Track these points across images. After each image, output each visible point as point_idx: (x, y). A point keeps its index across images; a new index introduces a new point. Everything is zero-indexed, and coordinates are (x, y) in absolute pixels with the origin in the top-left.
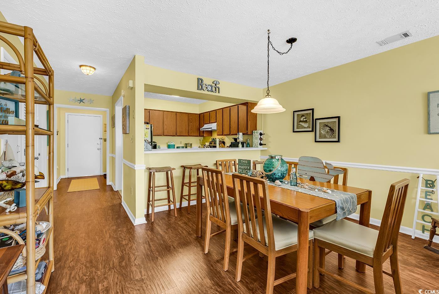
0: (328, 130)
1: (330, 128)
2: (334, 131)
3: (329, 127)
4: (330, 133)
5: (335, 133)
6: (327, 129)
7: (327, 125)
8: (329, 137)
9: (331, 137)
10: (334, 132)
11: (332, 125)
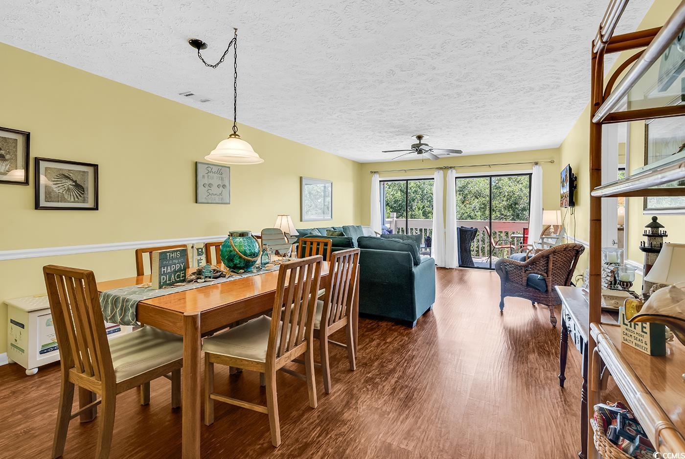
0: (71, 187)
1: (75, 182)
2: (83, 189)
3: (72, 180)
4: (76, 192)
5: (86, 192)
6: (70, 183)
7: (67, 175)
8: (72, 200)
9: (76, 199)
10: (84, 191)
11: (79, 177)
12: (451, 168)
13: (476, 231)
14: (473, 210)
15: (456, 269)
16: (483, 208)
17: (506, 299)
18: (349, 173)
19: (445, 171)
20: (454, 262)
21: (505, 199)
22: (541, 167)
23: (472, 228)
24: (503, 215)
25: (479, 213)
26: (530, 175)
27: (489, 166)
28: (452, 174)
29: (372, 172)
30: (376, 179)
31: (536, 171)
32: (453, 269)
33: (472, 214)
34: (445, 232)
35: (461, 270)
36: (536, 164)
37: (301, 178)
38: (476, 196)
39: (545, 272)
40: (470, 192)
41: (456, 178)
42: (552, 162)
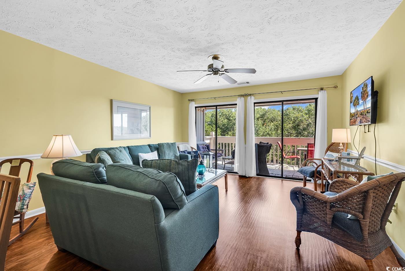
12: (250, 95)
13: (271, 145)
14: (270, 130)
15: (254, 177)
16: (276, 129)
17: (304, 234)
18: (170, 99)
19: (246, 98)
20: (252, 172)
21: (291, 122)
22: (326, 92)
23: (268, 143)
24: (289, 133)
25: (274, 132)
26: (316, 99)
27: (282, 92)
28: (252, 100)
29: (189, 100)
30: (193, 105)
31: (321, 96)
32: (252, 177)
33: (270, 133)
34: (246, 147)
35: (258, 178)
36: (322, 89)
37: (111, 101)
38: (271, 121)
39: (359, 212)
40: (268, 118)
41: (255, 103)
42: (336, 87)
